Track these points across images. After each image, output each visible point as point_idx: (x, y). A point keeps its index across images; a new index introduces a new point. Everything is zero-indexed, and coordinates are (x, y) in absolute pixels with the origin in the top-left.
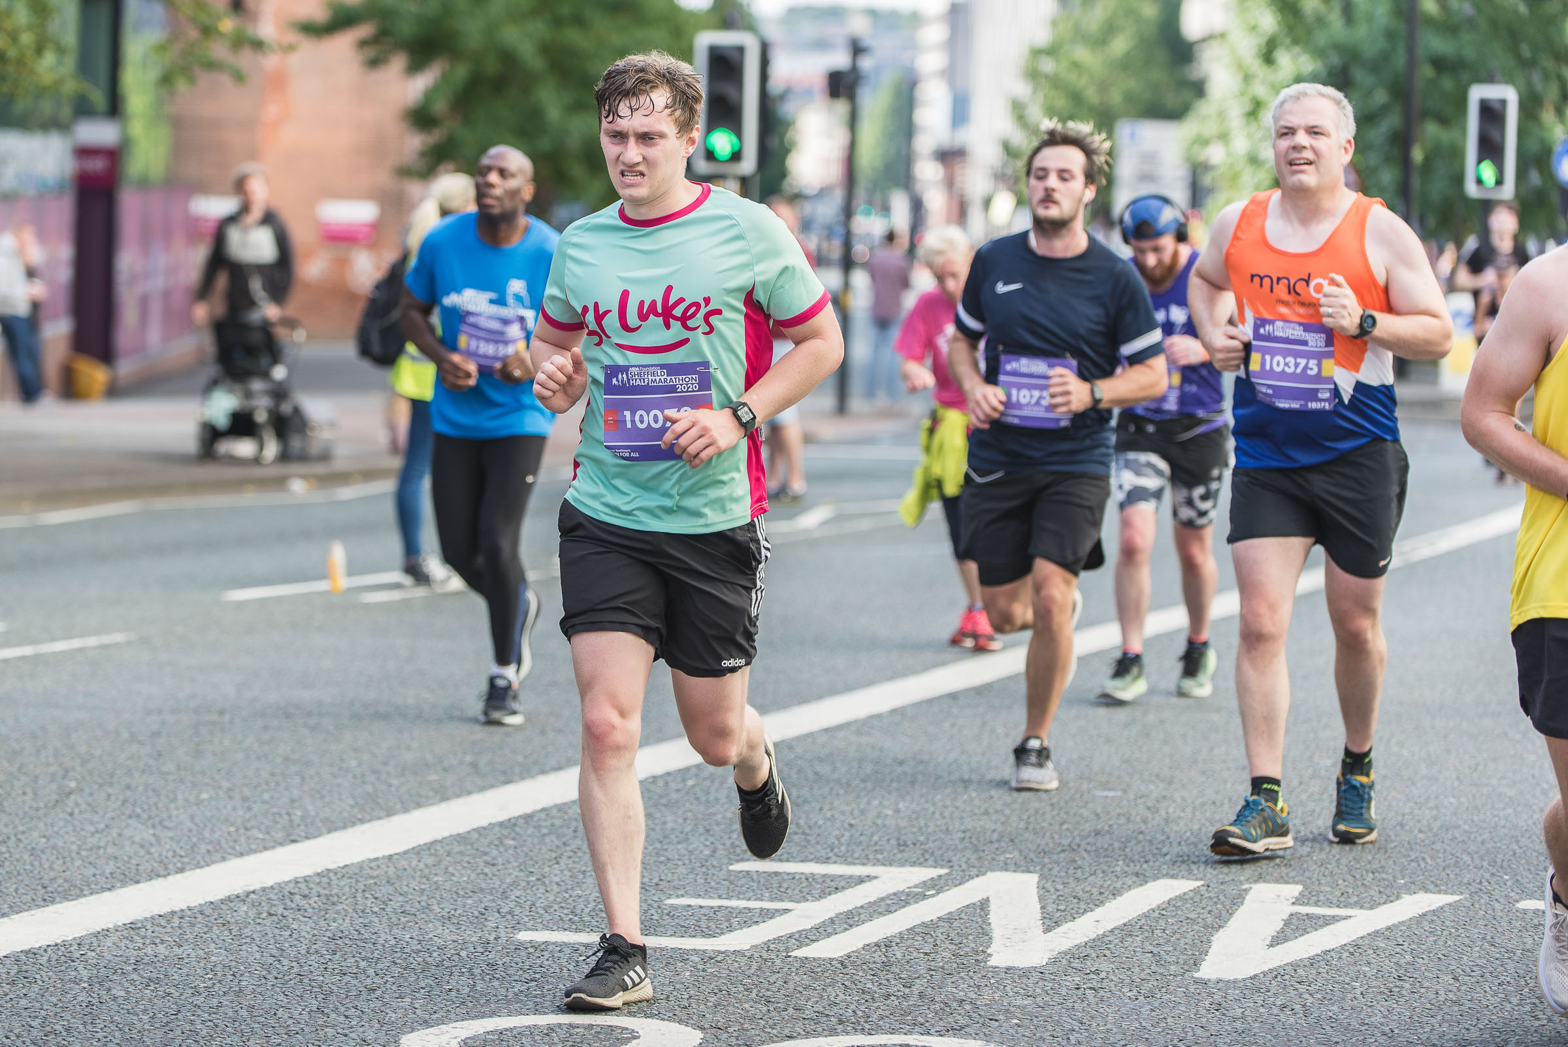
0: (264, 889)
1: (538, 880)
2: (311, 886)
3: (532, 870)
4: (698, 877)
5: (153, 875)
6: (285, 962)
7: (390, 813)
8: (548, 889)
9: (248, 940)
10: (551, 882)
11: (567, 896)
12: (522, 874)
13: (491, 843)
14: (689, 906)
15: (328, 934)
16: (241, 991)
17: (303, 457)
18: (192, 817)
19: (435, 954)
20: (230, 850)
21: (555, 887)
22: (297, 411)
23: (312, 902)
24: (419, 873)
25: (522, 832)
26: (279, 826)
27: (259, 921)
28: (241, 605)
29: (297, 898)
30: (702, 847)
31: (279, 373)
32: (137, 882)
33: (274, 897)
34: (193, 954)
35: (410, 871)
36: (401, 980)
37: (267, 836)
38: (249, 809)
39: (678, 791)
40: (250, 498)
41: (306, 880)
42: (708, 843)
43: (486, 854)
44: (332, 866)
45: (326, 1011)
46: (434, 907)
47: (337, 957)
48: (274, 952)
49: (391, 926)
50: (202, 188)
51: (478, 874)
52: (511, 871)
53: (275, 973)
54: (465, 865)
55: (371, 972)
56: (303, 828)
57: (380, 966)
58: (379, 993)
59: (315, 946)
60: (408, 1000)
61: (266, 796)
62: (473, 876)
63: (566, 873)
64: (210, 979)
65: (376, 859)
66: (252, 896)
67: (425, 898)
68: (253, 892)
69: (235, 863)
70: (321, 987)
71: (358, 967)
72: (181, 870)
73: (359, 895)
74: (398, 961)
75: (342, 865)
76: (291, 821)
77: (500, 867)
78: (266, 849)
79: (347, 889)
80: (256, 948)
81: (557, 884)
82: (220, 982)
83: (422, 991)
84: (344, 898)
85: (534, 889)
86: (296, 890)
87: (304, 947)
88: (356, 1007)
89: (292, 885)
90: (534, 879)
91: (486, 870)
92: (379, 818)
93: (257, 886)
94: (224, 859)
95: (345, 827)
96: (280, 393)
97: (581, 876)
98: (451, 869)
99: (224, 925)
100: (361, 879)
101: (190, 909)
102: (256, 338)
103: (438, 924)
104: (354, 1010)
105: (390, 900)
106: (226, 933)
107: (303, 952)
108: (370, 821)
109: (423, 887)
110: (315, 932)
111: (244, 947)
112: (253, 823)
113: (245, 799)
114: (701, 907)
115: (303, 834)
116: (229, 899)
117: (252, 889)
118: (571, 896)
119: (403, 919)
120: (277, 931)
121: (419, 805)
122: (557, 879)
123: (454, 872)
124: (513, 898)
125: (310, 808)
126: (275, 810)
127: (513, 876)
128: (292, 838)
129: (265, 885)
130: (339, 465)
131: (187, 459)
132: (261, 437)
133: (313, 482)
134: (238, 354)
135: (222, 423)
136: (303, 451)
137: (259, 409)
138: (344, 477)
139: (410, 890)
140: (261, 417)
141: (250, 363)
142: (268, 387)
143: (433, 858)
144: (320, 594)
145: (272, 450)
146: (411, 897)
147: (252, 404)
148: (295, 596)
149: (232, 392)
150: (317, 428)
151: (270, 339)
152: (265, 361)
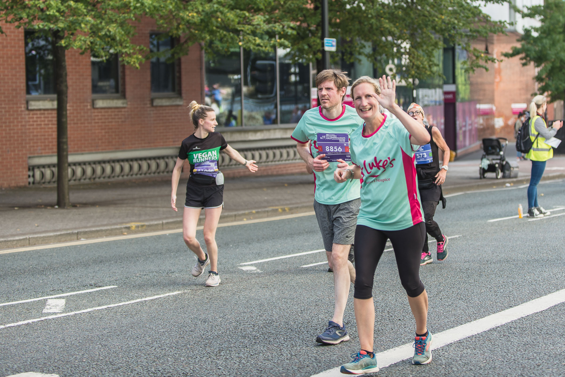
0: (502, 326)
2: (517, 324)
5: (467, 321)
6: (509, 355)
7: (541, 296)
9: (497, 346)
15: (523, 343)
16: (495, 367)
17: (510, 177)
18: (479, 299)
19: (559, 350)
20: (491, 311)
22: (507, 163)
23: (517, 330)
24: (551, 318)
26: (506, 301)
27: (500, 338)
28: (493, 224)
29: (513, 329)
31: (502, 153)
32: (461, 324)
33: (505, 329)
34: (479, 353)
35: (548, 317)
36: (548, 361)
37: (502, 306)
38: (497, 295)
41: (515, 321)
44: (523, 316)
45: (524, 375)
46: (557, 331)
47: (526, 352)
48: (506, 351)
49: (544, 339)
50: (480, 102)
53: (506, 359)
55: (538, 358)
56: (513, 302)
57: (541, 355)
58: (541, 367)
59: (519, 348)
60: (550, 369)
61: (502, 291)
64: (485, 363)
65: (537, 313)
66: (498, 328)
67: (554, 328)
69: (493, 316)
70: (522, 365)
71: (533, 356)
72: (475, 319)
73: (532, 327)
74: (547, 353)
75: (526, 315)
76: (510, 299)
78: (502, 310)
79: (528, 325)
80: (500, 349)
82: (488, 363)
83: (555, 365)
84: (528, 328)
86: (512, 326)
87: (516, 348)
88: (533, 373)
89: (511, 324)
92: (538, 298)
94: (489, 314)
95: (527, 301)
96: (502, 159)
99: (489, 340)
100: (533, 321)
101: (478, 334)
102: (495, 143)
103: (559, 338)
104: (533, 374)
105: (543, 329)
106: (490, 344)
107: (515, 351)
108: (535, 298)
109: (553, 323)
110: (519, 342)
111: (496, 349)
112: (498, 300)
113: (495, 292)
115: (514, 304)
116: (490, 330)
117: (498, 326)
119: (547, 336)
120: (506, 342)
121: (550, 292)
125: (515, 294)
126: (505, 295)
128: (510, 306)
130: (519, 179)
131: (476, 178)
132: (497, 172)
133: (512, 184)
134: (490, 148)
135: (486, 168)
136: (510, 174)
137: (497, 163)
138: (521, 182)
139: (549, 325)
140: (497, 165)
141: (494, 151)
142: (499, 157)
143: (555, 312)
144: (516, 219)
145: (500, 175)
146: (549, 327)
147: (494, 162)
148: (508, 220)
149: (488, 160)
150: (513, 168)
151: (499, 143)
152: (498, 150)
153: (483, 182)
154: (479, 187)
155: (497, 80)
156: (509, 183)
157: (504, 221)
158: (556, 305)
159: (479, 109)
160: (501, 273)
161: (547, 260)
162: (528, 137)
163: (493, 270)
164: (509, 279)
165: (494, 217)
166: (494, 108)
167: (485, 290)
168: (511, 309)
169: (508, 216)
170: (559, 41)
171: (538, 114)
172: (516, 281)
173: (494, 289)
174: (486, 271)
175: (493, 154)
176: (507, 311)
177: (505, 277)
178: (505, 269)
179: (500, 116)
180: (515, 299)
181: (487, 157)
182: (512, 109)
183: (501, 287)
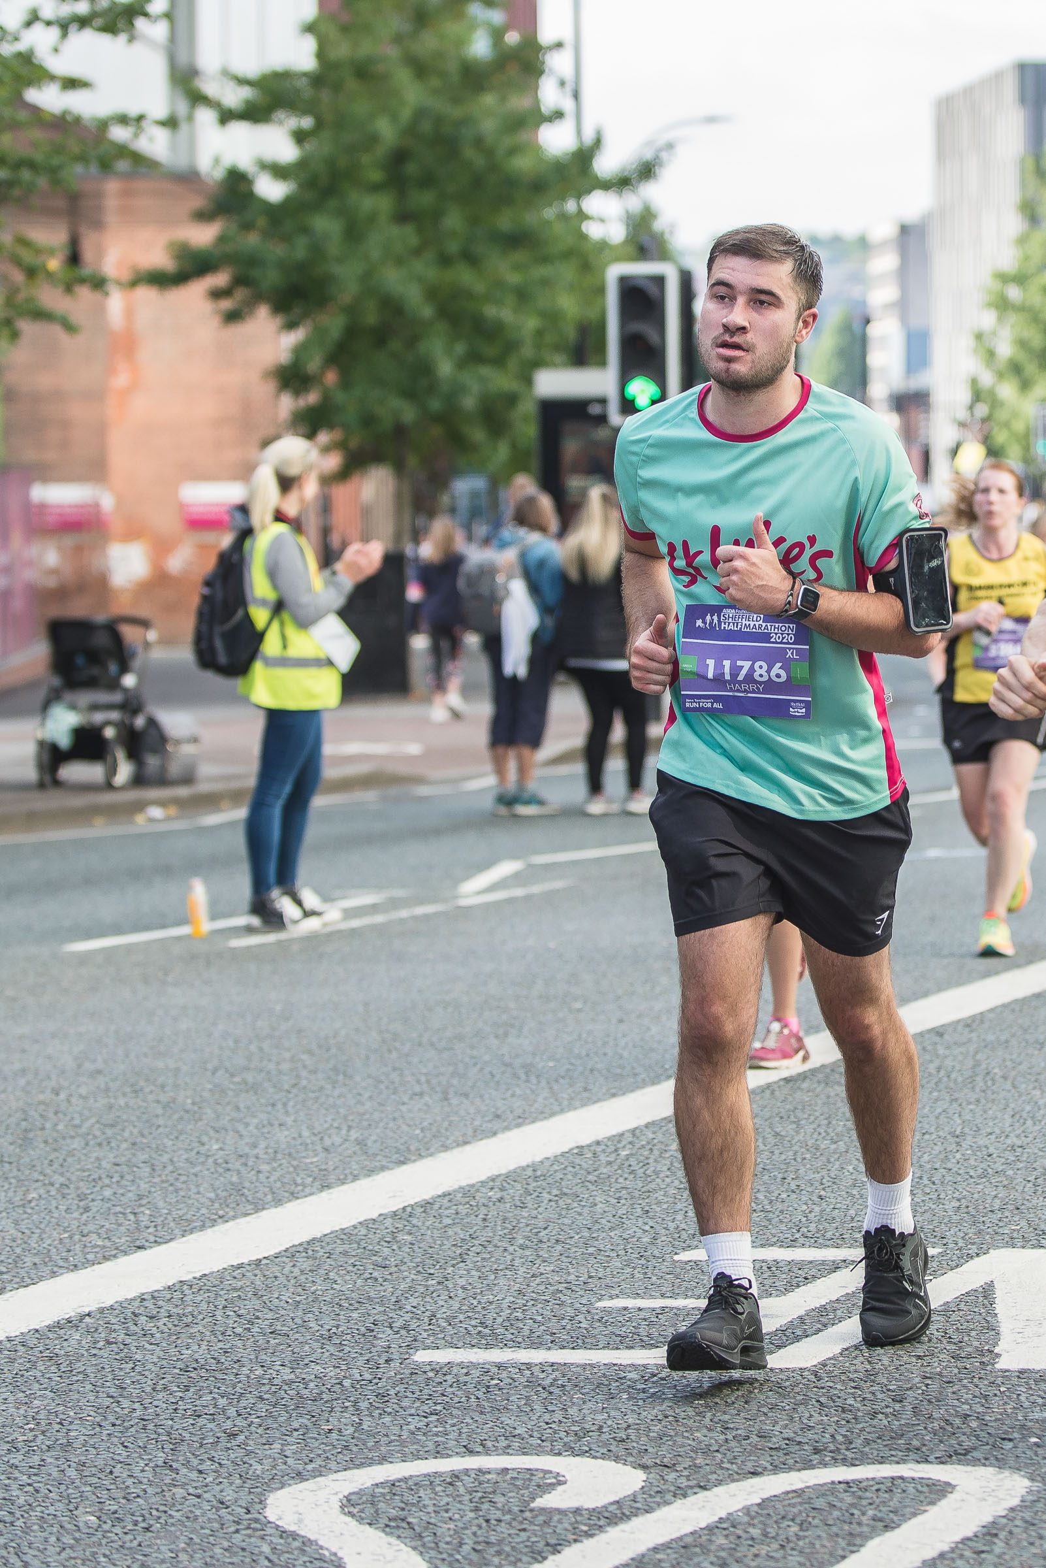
0: (101, 1311)
1: (439, 1283)
2: (160, 1303)
3: (432, 1271)
4: (636, 1271)
6: (125, 1403)
7: (259, 1207)
8: (452, 1294)
9: (80, 1377)
10: (455, 1285)
11: (475, 1302)
12: (420, 1277)
13: (382, 1239)
14: (625, 1309)
15: (180, 1365)
16: (69, 1444)
17: (162, 781)
18: (16, 1223)
19: (312, 1385)
20: (61, 1263)
21: (460, 1291)
22: (152, 723)
23: (160, 1324)
24: (293, 1281)
25: (420, 1224)
26: (122, 1229)
27: (94, 1351)
28: (84, 959)
29: (143, 1319)
30: (639, 1233)
31: (129, 681)
33: (114, 1321)
34: (11, 1399)
35: (282, 1279)
36: (270, 1421)
37: (108, 1244)
38: (87, 1209)
39: (610, 1163)
40: (99, 829)
41: (154, 1296)
42: (647, 1228)
43: (376, 1253)
44: (187, 1277)
45: (175, 1465)
46: (312, 1325)
47: (190, 1394)
48: (112, 1391)
49: (258, 1350)
50: (45, 473)
51: (366, 1280)
52: (406, 1274)
53: (112, 1419)
54: (351, 1268)
55: (232, 1412)
56: (151, 1230)
57: (243, 1403)
58: (241, 1438)
59: (162, 1382)
60: (277, 1446)
61: (108, 1193)
62: (359, 1282)
63: (474, 1273)
64: (31, 1430)
65: (240, 1266)
66: (87, 1319)
67: (300, 1313)
68: (89, 1315)
70: (169, 1434)
71: (215, 1406)
73: (219, 1313)
74: (266, 1396)
75: (198, 1275)
76: (137, 1222)
77: (394, 1269)
78: (106, 1258)
79: (204, 1305)
80: (90, 1387)
81: (463, 1288)
82: (43, 1432)
83: (296, 1433)
84: (201, 1317)
85: (434, 1295)
86: (141, 1309)
87: (150, 1382)
88: (212, 1459)
89: (137, 1303)
90: (434, 1282)
91: (375, 1274)
92: (247, 1215)
93: (93, 1307)
94: (54, 1274)
95: (203, 1227)
96: (132, 705)
97: (493, 1277)
98: (332, 1275)
99: (51, 1358)
100: (222, 1293)
101: (9, 1340)
102: (101, 640)
103: (316, 1345)
104: (209, 1463)
105: (258, 1318)
106: (54, 1369)
107: (148, 1389)
108: (234, 1218)
109: (298, 1298)
110: (164, 1363)
111: (74, 1387)
112: (91, 1227)
113: (82, 1197)
114: (640, 1309)
115: (152, 1239)
116: (58, 1325)
117: (87, 1310)
118: (479, 1302)
119: (273, 1342)
120: (116, 1364)
121: (294, 1196)
122: (462, 1282)
123: (336, 1278)
124: (409, 1308)
125: (161, 1204)
126: (118, 1209)
127: (408, 1280)
128: (138, 1243)
129: (103, 1305)
130: (203, 787)
131: (21, 787)
132: (109, 759)
133: (173, 811)
134: (80, 661)
135: (65, 741)
136: (163, 769)
137: (108, 723)
138: (210, 801)
139: (283, 1304)
140: (109, 733)
141: (95, 671)
142: (117, 697)
143: (311, 1262)
144: (179, 939)
145: (124, 772)
146: (283, 1312)
147: (99, 717)
148: (148, 944)
149: (73, 707)
150: (178, 742)
151: (117, 638)
152: (113, 668)
153: (53, 800)
154: (32, 820)
155: (121, 380)
156: (162, 803)
157: (129, 949)
158: (314, 1239)
159: (43, 507)
160: (109, 1132)
161: (295, 1085)
162: (240, 613)
163: (77, 1122)
164: (139, 1154)
165: (89, 935)
166: (107, 502)
167: (42, 1191)
168: (141, 1254)
169: (147, 928)
170: (372, 218)
171: (279, 517)
172: (165, 1158)
173: (78, 1188)
174: (48, 1125)
175: (91, 683)
176: (123, 1260)
177: (124, 1145)
178: (125, 1117)
179: (132, 534)
180: (159, 1220)
181: (69, 696)
182: (182, 506)
183: (107, 1181)
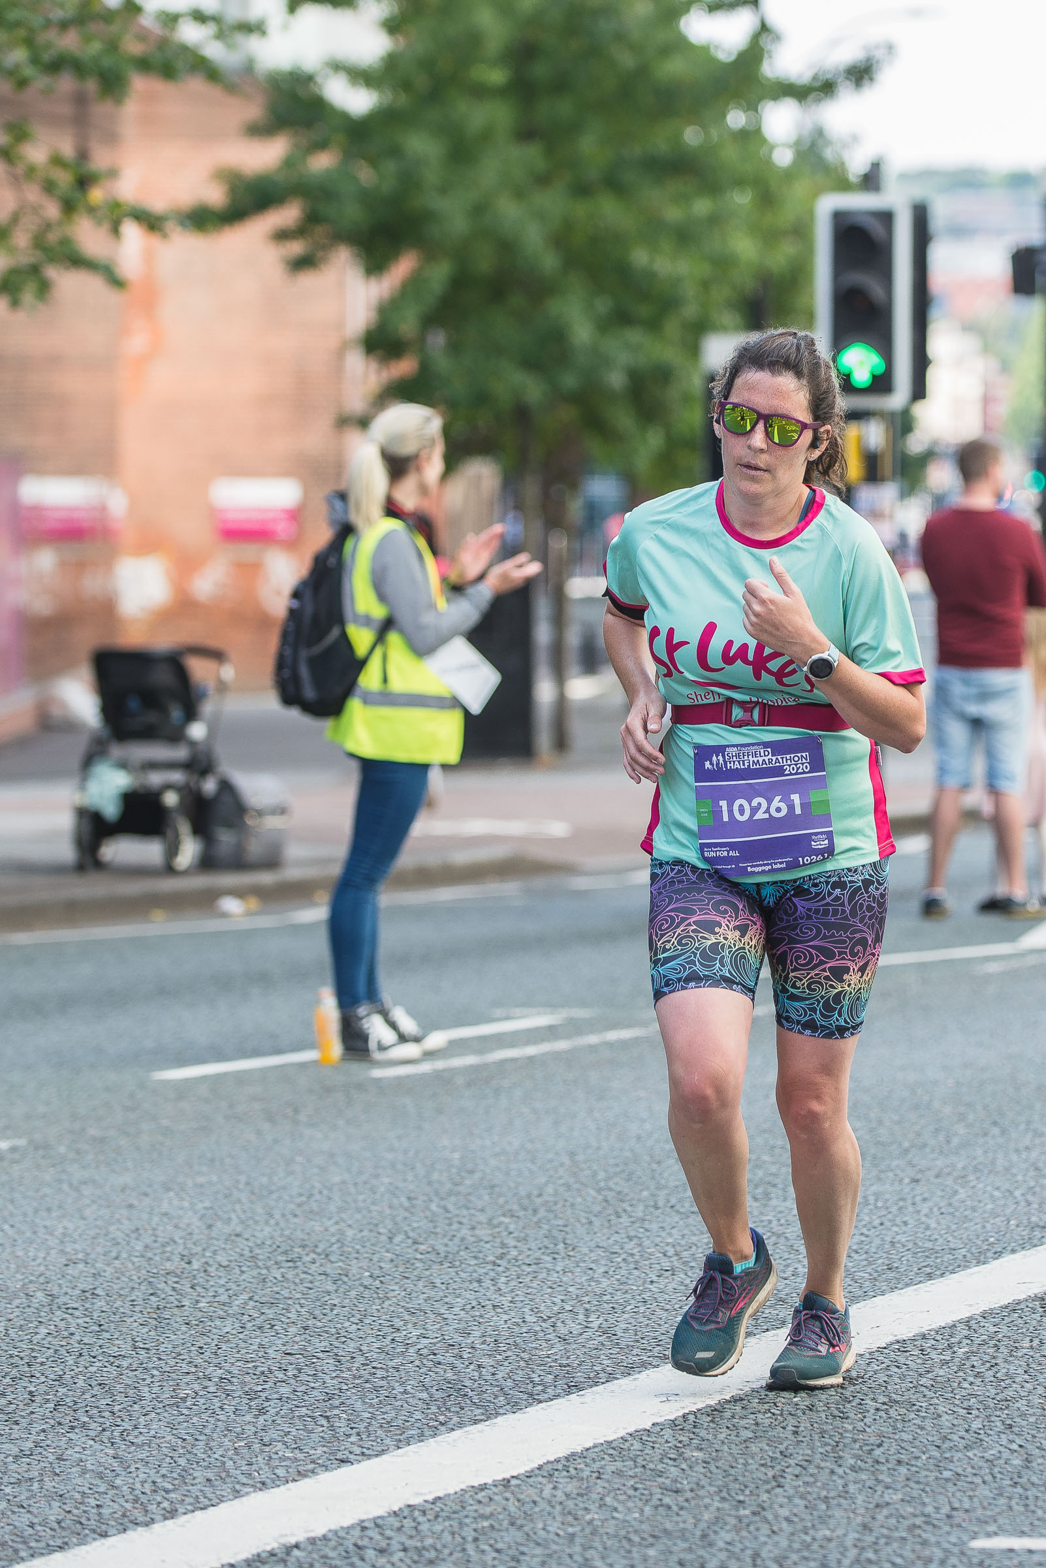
0: (312, 1541)
1: (754, 1513)
2: (388, 1533)
3: (741, 1498)
4: (1013, 1503)
5: (126, 1523)
7: (490, 1414)
8: (775, 1528)
10: (776, 1517)
11: (808, 1539)
12: (726, 1505)
13: (664, 1455)
14: (1011, 1550)
17: (239, 864)
18: (172, 1426)
20: (245, 1480)
21: (785, 1525)
24: (558, 1508)
25: (710, 1437)
26: (315, 1437)
28: (183, 1089)
29: (370, 1554)
30: (1006, 1454)
31: (197, 731)
32: (104, 1535)
33: (332, 1554)
35: (543, 1505)
37: (300, 1456)
38: (262, 1411)
39: (945, 1363)
40: (159, 925)
41: (377, 1523)
42: (1014, 1447)
43: (660, 1474)
44: (416, 1501)
51: (656, 1507)
52: (707, 1501)
54: (631, 1492)
56: (353, 1439)
61: (285, 1390)
62: (648, 1510)
63: (797, 1501)
65: (483, 1487)
66: (296, 1552)
67: (578, 1549)
68: (297, 1546)
69: (255, 1501)
72: (171, 1514)
73: (470, 1548)
75: (430, 1498)
76: (332, 1428)
77: (689, 1495)
78: (302, 1475)
79: (447, 1537)
81: (787, 1519)
84: (446, 1551)
85: (752, 1528)
86: (365, 1542)
89: (357, 1532)
90: (747, 1512)
91: (667, 1500)
92: (476, 1422)
93: (300, 1537)
94: (237, 1494)
95: (421, 1437)
96: (200, 764)
97: (824, 1507)
98: (608, 1500)
100: (467, 1521)
102: (162, 677)
105: (523, 1553)
108: (461, 1425)
109: (570, 1530)
112: (273, 1434)
113: (251, 1395)
114: (1030, 1551)
115: (357, 1450)
117: (293, 1541)
118: (814, 1539)
121: (534, 1399)
122: (784, 1512)
123: (616, 1504)
124: (721, 1544)
125: (358, 1405)
126: (304, 1411)
127: (712, 1509)
128: (340, 1456)
129: (313, 1535)
130: (292, 873)
131: (55, 870)
132: (169, 833)
133: (253, 903)
134: (133, 704)
135: (111, 809)
136: (240, 849)
137: (168, 787)
138: (299, 892)
139: (552, 1536)
140: (171, 799)
141: (152, 717)
142: (180, 753)
143: (575, 1483)
144: (300, 1067)
145: (189, 851)
146: (555, 1547)
147: (157, 779)
149: (123, 765)
150: (260, 813)
151: (182, 675)
152: (176, 714)
153: (93, 887)
154: (74, 912)
155: (137, 343)
156: (239, 893)
157: (240, 1078)
158: (573, 1454)
159: (35, 509)
160: (270, 1313)
161: (501, 1257)
162: (334, 632)
163: (223, 1298)
164: (315, 1340)
165: (182, 1061)
166: (117, 503)
167: (197, 1387)
168: (346, 1470)
169: (257, 1053)
171: (392, 511)
172: (352, 1346)
173: (243, 1383)
174: (186, 1302)
175: (148, 734)
176: (325, 1477)
177: (293, 1330)
178: (285, 1293)
179: (148, 545)
180: (362, 1426)
181: (117, 751)
182: (213, 511)
183: (281, 1375)
